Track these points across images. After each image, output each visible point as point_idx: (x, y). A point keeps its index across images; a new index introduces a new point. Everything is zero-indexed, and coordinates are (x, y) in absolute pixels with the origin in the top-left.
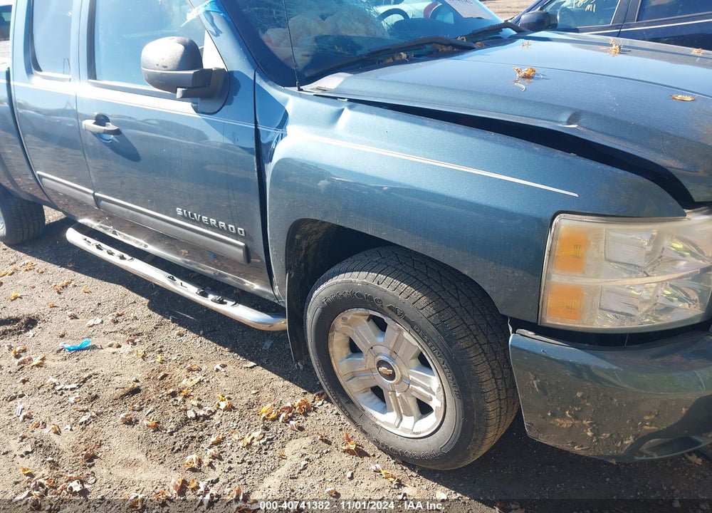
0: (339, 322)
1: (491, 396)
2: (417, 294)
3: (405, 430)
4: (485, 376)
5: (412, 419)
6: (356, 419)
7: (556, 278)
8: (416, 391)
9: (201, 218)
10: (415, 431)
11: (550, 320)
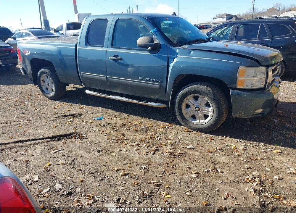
0: (186, 99)
1: (224, 108)
2: (208, 88)
3: (201, 123)
4: (223, 104)
5: (203, 120)
6: (188, 124)
7: (240, 78)
8: (205, 112)
9: (147, 79)
10: (204, 122)
11: (238, 87)
